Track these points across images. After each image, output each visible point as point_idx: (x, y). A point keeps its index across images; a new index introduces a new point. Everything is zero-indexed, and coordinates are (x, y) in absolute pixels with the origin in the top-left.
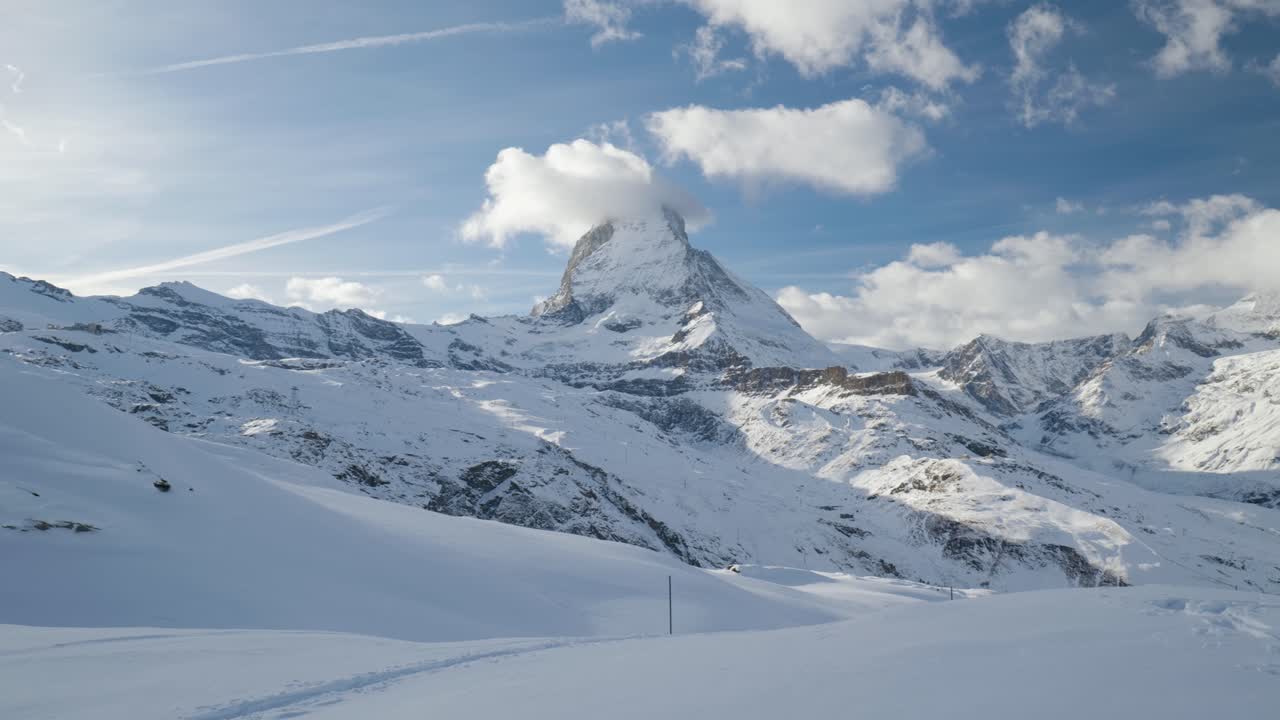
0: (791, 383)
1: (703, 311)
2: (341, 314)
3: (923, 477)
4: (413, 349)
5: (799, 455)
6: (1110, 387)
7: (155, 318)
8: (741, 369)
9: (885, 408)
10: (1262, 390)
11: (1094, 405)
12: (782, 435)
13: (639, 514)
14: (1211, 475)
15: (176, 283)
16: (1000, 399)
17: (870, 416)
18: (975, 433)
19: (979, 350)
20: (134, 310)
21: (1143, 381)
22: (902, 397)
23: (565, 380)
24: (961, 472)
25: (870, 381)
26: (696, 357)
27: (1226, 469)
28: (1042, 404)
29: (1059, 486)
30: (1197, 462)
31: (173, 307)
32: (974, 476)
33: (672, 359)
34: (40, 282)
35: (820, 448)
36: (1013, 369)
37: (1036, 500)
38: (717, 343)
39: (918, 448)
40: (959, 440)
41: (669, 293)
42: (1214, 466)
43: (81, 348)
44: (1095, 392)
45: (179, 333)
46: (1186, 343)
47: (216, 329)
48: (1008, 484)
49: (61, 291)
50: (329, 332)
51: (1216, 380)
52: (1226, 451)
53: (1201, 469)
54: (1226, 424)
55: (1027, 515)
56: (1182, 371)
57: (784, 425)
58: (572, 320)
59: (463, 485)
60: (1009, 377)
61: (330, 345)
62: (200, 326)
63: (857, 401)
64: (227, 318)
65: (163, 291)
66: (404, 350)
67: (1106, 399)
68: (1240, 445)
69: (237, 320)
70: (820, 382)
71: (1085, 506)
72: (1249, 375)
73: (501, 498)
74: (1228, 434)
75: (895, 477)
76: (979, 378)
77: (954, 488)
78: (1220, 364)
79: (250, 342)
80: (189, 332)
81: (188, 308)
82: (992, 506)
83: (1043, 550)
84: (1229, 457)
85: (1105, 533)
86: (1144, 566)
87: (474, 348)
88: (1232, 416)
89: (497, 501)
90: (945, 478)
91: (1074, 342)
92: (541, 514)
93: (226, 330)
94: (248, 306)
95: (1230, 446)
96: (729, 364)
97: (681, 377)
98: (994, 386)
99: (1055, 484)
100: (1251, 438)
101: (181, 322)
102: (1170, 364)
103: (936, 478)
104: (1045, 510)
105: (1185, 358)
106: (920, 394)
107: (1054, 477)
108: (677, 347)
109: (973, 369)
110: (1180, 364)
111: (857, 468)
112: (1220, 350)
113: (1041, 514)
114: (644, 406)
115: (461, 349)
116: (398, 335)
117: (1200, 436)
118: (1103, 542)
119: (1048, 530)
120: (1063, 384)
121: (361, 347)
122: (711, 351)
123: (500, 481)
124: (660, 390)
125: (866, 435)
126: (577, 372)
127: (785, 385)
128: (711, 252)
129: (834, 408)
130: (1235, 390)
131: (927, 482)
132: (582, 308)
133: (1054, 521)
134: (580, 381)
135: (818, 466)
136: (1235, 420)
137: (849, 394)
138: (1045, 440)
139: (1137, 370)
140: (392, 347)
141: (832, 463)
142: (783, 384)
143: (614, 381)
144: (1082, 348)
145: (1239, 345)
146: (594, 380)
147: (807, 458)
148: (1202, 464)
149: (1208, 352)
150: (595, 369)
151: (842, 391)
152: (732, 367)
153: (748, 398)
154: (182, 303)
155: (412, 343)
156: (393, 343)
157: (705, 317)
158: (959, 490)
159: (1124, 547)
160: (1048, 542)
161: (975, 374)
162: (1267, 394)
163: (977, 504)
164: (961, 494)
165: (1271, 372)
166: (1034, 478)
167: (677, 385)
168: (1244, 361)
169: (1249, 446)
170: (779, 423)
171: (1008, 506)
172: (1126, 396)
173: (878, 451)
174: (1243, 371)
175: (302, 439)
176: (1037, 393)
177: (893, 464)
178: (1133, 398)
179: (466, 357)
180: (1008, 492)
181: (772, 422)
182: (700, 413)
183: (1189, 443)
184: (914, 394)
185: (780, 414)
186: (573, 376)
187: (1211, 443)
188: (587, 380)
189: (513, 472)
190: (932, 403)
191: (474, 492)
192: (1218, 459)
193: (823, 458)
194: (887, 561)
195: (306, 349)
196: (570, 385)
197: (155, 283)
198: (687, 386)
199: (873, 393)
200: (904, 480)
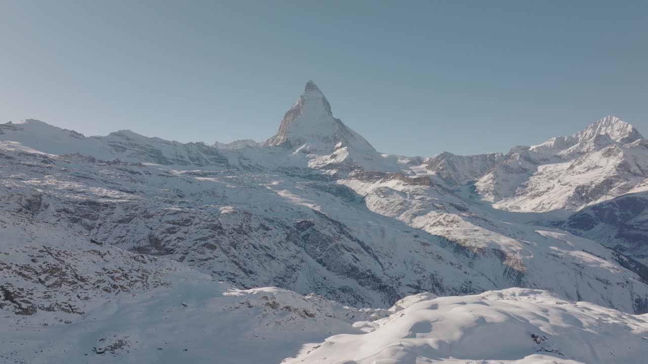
0: (381, 178)
1: (342, 147)
2: (193, 144)
3: (442, 221)
4: (225, 159)
5: (392, 210)
6: (497, 176)
7: (117, 146)
8: (360, 171)
9: (423, 191)
10: (557, 180)
11: (491, 183)
12: (385, 202)
13: (354, 239)
14: (537, 214)
15: (124, 130)
16: (451, 178)
17: (418, 195)
18: (458, 202)
19: (442, 159)
20: (109, 142)
21: (510, 174)
22: (428, 187)
23: (287, 173)
24: (458, 220)
25: (415, 180)
26: (341, 165)
27: (544, 211)
28: (469, 182)
29: (493, 225)
30: (532, 208)
31: (124, 141)
32: (463, 221)
33: (331, 166)
34: (72, 131)
35: (399, 207)
36: (456, 166)
37: (487, 232)
38: (349, 160)
39: (438, 208)
40: (451, 204)
41: (327, 138)
42: (539, 210)
43: (136, 173)
44: (492, 178)
45: (127, 152)
46: (528, 159)
47: (142, 150)
48: (475, 225)
49: (80, 135)
50: (189, 152)
51: (538, 174)
52: (543, 204)
53: (534, 211)
54: (543, 193)
55: (484, 237)
56: (525, 170)
57: (384, 197)
58: (287, 148)
59: (295, 229)
60: (455, 170)
61: (190, 158)
62: (136, 149)
63: (411, 188)
64: (147, 145)
65: (120, 134)
66: (221, 159)
67: (496, 181)
68: (549, 201)
69: (151, 146)
70: (393, 178)
71: (503, 233)
72: (552, 173)
73: (309, 234)
74: (544, 197)
75: (430, 220)
76: (442, 170)
77: (456, 226)
78: (540, 168)
79: (156, 156)
80: (132, 152)
81: (130, 141)
82: (471, 233)
83: (491, 250)
84: (544, 206)
85: (513, 245)
86: (528, 257)
87: (249, 159)
88: (546, 190)
89: (308, 235)
90: (452, 221)
91: (481, 156)
92: (324, 240)
93: (146, 151)
94: (156, 140)
95: (544, 202)
96: (355, 169)
97: (335, 174)
98: (449, 173)
99: (491, 224)
100: (553, 199)
101: (127, 147)
102: (521, 167)
103: (448, 221)
104: (490, 235)
105: (528, 165)
106: (435, 186)
107: (491, 222)
108: (333, 161)
109: (441, 166)
110: (525, 168)
111: (415, 215)
112: (541, 162)
113: (490, 237)
114: (326, 187)
115: (244, 159)
116: (218, 154)
117: (534, 197)
118: (512, 248)
119: (492, 243)
120: (476, 173)
121: (203, 158)
122: (347, 164)
123: (308, 228)
124: (327, 179)
125: (416, 201)
126: (291, 170)
127: (378, 179)
128: (341, 119)
129: (402, 190)
130: (546, 179)
131: (444, 223)
132: (291, 143)
133: (494, 240)
134: (293, 174)
135: (399, 214)
136: (547, 191)
137: (407, 185)
138: (471, 197)
139: (507, 169)
140: (215, 158)
141: (404, 214)
142: (377, 178)
143: (307, 174)
144: (484, 158)
145: (548, 160)
146: (299, 174)
147: (395, 211)
148: (534, 209)
149: (536, 163)
150: (299, 169)
151: (403, 183)
152: (356, 170)
153: (363, 183)
154: (128, 139)
155: (223, 157)
156: (216, 157)
157: (344, 149)
158: (458, 227)
159: (520, 250)
160: (493, 248)
161: (441, 168)
162: (559, 181)
163: (465, 233)
164: (459, 228)
165: (561, 172)
166: (483, 222)
167: (335, 177)
168: (551, 167)
169: (552, 202)
170: (382, 196)
171: (477, 234)
172: (503, 180)
173: (423, 209)
174: (550, 171)
175: (244, 215)
176: (466, 176)
177: (429, 214)
178: (506, 181)
179: (246, 163)
180: (477, 228)
181: (379, 196)
182: (348, 191)
183: (529, 200)
184: (433, 186)
185: (382, 192)
186: (290, 172)
187: (538, 200)
188: (296, 173)
189: (313, 225)
190: (439, 189)
191: (299, 232)
192: (540, 207)
193: (400, 212)
194: (439, 255)
195: (180, 159)
196: (289, 175)
197: (116, 131)
198: (338, 177)
199: (417, 184)
200: (434, 221)
